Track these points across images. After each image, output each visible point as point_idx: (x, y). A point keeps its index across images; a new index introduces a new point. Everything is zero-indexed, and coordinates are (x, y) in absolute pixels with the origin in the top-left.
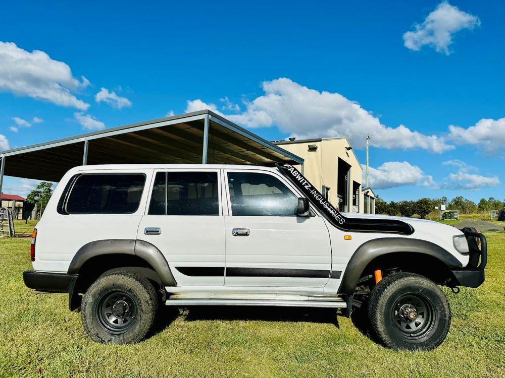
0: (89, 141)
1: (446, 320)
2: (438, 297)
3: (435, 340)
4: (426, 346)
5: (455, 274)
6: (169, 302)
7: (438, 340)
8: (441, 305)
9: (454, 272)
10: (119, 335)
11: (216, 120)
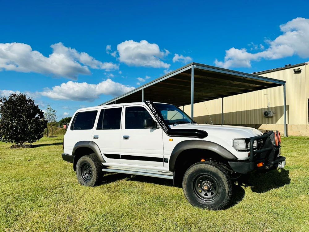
0: (144, 89)
1: (225, 193)
2: (220, 177)
3: (219, 205)
4: (212, 208)
5: (229, 164)
6: (104, 170)
7: (221, 205)
8: (222, 183)
9: (229, 162)
10: (87, 182)
11: (200, 68)
